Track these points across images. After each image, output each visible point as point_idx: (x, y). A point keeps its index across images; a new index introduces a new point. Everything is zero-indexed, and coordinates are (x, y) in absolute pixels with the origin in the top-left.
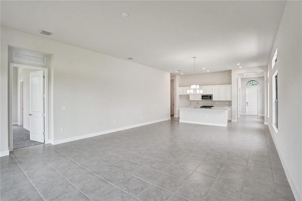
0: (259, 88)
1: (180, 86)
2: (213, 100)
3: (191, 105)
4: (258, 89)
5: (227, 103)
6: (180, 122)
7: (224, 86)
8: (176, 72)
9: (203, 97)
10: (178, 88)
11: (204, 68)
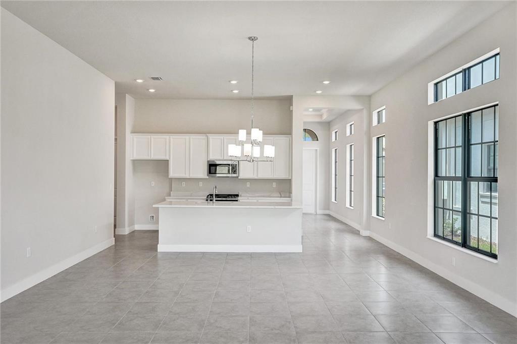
0: (318, 149)
1: (133, 132)
2: (239, 178)
3: (172, 194)
4: (316, 150)
5: (274, 185)
6: (158, 251)
7: (271, 138)
8: (140, 81)
9: (213, 168)
10: (129, 136)
11: (234, 82)
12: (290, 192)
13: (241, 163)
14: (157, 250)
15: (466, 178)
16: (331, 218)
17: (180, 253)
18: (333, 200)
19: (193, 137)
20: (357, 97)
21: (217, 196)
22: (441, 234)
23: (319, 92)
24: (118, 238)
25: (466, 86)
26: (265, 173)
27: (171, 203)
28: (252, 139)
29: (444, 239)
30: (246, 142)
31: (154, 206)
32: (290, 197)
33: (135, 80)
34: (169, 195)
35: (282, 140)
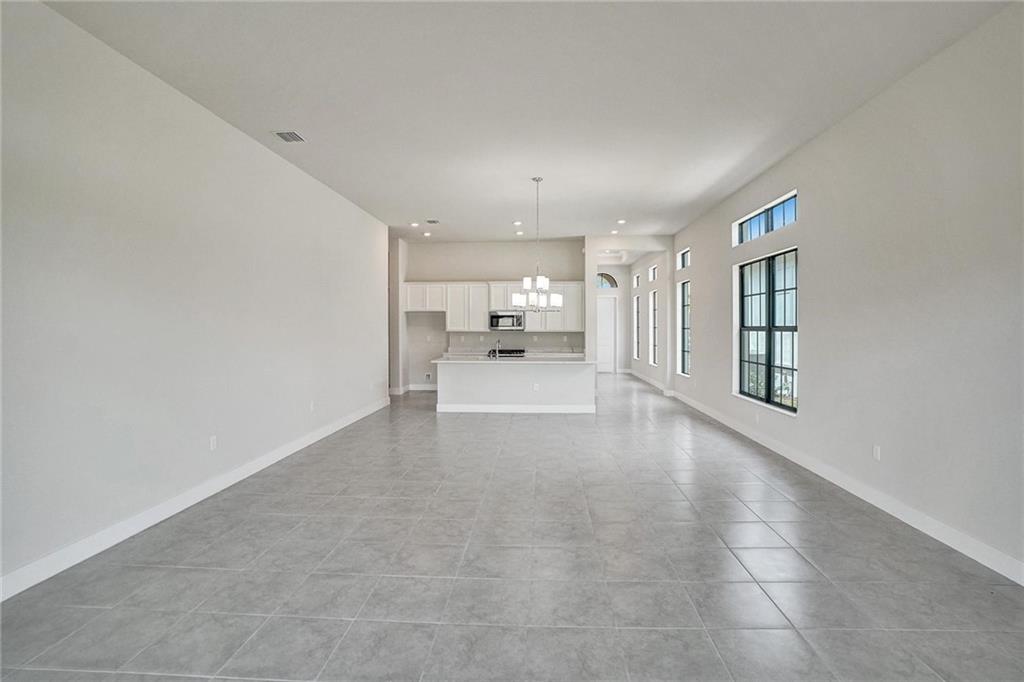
0: (617, 296)
1: (406, 281)
2: (525, 331)
3: (449, 349)
4: (615, 298)
5: (565, 339)
6: (438, 410)
7: (560, 285)
8: (415, 225)
9: (495, 320)
10: (402, 285)
11: (518, 223)
12: (584, 347)
13: (527, 313)
14: (435, 410)
15: (771, 328)
16: (633, 377)
17: (461, 413)
18: (635, 357)
19: (472, 286)
20: (658, 237)
21: (501, 352)
22: (746, 390)
23: (614, 232)
24: (393, 398)
25: (769, 228)
26: (554, 325)
27: (448, 359)
28: (538, 287)
29: (749, 395)
30: (531, 291)
31: (433, 362)
32: (583, 352)
33: (410, 224)
34: (447, 351)
35: (573, 286)
